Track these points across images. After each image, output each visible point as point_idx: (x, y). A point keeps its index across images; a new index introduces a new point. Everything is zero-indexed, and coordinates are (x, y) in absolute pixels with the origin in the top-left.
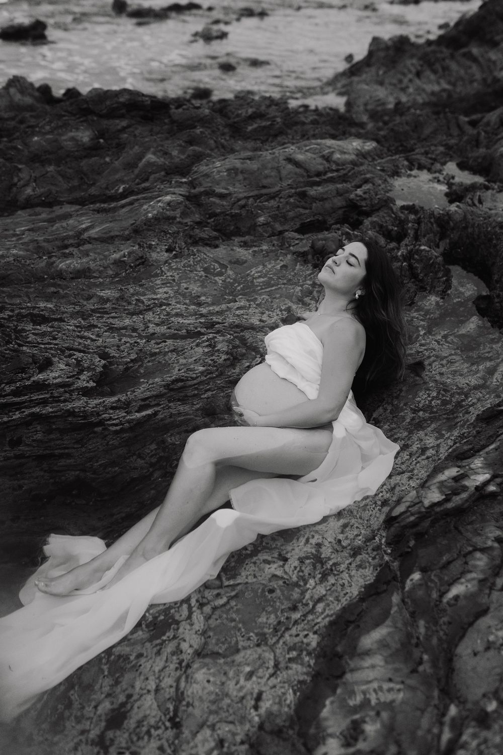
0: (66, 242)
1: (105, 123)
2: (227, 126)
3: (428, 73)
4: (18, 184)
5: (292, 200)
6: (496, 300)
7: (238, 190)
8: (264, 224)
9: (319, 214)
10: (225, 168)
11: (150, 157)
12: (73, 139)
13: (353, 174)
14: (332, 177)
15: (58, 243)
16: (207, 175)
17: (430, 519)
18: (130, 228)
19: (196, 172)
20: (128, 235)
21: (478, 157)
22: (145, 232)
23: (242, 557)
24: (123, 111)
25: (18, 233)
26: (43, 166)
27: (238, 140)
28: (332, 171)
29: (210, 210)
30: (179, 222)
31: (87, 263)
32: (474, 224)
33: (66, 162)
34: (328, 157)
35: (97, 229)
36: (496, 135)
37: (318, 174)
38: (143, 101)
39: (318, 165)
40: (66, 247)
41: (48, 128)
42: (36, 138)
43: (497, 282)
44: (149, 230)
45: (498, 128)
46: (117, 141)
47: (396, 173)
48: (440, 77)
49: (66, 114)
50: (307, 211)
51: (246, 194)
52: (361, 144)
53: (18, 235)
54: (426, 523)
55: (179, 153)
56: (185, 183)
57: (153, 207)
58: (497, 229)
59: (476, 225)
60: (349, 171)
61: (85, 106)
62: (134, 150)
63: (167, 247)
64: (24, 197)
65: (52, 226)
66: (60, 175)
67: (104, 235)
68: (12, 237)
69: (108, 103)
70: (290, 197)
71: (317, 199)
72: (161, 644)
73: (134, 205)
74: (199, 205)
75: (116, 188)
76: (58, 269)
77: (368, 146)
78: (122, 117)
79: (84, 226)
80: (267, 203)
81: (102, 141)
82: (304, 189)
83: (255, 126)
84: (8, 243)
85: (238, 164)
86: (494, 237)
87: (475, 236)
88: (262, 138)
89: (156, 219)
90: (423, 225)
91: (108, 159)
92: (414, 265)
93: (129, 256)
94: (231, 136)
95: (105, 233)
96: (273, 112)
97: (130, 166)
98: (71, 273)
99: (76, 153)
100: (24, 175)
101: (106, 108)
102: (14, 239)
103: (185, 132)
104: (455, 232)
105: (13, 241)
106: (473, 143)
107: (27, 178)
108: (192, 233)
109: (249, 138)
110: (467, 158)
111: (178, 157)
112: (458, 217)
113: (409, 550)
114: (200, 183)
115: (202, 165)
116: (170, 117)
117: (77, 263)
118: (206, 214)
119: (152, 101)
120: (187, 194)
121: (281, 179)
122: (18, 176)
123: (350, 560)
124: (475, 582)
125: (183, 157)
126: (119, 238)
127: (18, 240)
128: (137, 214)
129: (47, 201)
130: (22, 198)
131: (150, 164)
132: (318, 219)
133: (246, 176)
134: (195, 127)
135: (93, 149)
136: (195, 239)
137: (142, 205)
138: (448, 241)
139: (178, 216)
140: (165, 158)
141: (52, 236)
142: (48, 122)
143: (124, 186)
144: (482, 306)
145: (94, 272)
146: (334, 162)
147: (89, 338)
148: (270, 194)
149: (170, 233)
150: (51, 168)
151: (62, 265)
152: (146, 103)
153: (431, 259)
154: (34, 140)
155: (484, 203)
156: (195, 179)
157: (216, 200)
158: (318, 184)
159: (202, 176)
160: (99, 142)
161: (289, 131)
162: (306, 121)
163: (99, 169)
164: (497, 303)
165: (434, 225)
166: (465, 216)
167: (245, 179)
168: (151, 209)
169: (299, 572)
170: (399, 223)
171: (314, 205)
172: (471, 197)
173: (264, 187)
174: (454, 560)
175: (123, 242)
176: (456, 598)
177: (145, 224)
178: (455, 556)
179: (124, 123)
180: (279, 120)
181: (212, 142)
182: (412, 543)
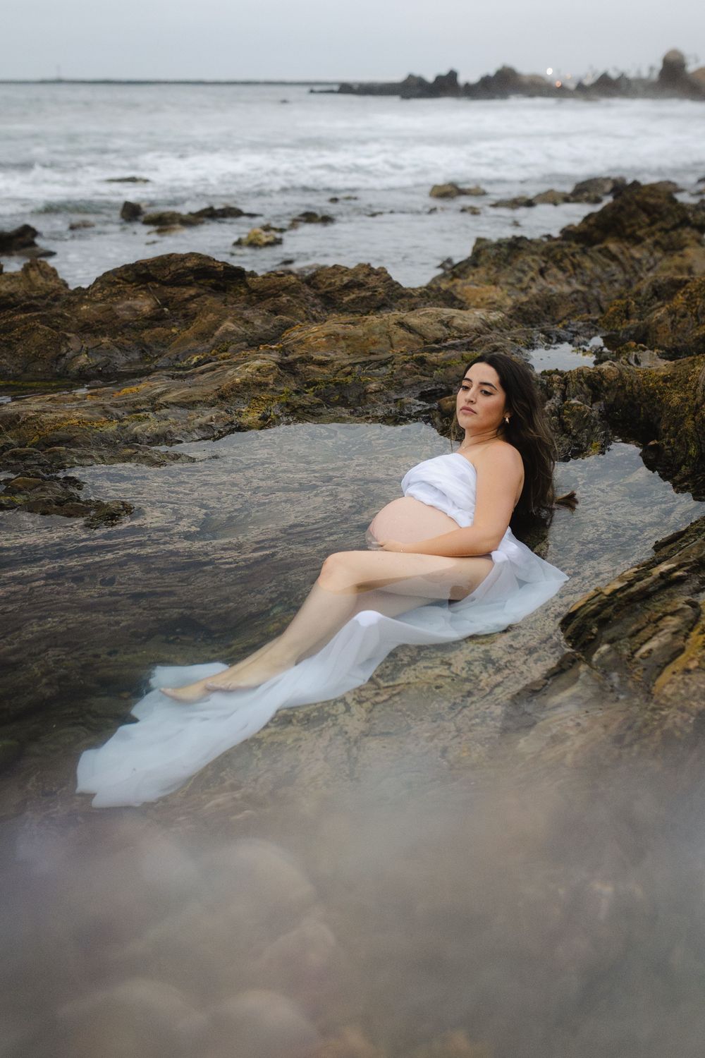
0: (138, 407)
1: (169, 291)
2: (317, 296)
3: (555, 270)
4: (67, 354)
5: (408, 366)
6: (666, 447)
7: (341, 357)
8: (376, 392)
9: (443, 383)
10: (323, 333)
11: (229, 325)
12: (130, 308)
13: (479, 342)
14: (454, 345)
15: (129, 408)
16: (301, 342)
17: (612, 606)
18: (214, 394)
19: (288, 338)
20: (212, 400)
21: (630, 329)
22: (232, 398)
23: (398, 667)
24: (191, 278)
25: (78, 397)
26: (95, 336)
27: (333, 312)
28: (454, 338)
29: (308, 378)
30: (273, 390)
31: (167, 426)
32: (633, 381)
33: (123, 334)
34: (448, 322)
35: (175, 394)
36: (649, 305)
37: (437, 341)
38: (214, 267)
39: (436, 331)
40: (139, 411)
41: (99, 295)
42: (85, 307)
43: (665, 431)
44: (237, 396)
45: (651, 298)
46: (184, 311)
47: (531, 346)
48: (570, 276)
49: (121, 281)
50: (427, 379)
51: (351, 361)
52: (486, 314)
53: (79, 399)
54: (610, 610)
55: (263, 322)
56: (276, 350)
57: (240, 373)
58: (661, 383)
59: (635, 382)
60: (474, 339)
61: (144, 271)
62: (208, 317)
63: (260, 415)
64: (76, 367)
65: (120, 391)
66: (117, 347)
67: (184, 400)
68: (72, 402)
69: (172, 268)
70: (406, 362)
71: (438, 366)
72: (321, 730)
73: (216, 371)
74: (295, 374)
75: (189, 359)
76: (133, 433)
77: (494, 316)
78: (190, 284)
79: (158, 391)
80: (377, 370)
81: (166, 309)
82: (421, 355)
83: (353, 296)
84: (68, 407)
85: (338, 328)
86: (657, 391)
87: (635, 394)
88: (361, 310)
89: (245, 384)
90: (571, 385)
91: (174, 330)
92: (565, 420)
93: (217, 421)
94: (323, 308)
95: (186, 398)
96: (372, 281)
97: (204, 336)
98: (148, 438)
99: (136, 323)
100: (75, 344)
101: (170, 273)
102: (75, 403)
103: (268, 301)
104: (610, 393)
105: (73, 405)
106: (622, 314)
107: (79, 348)
108: (289, 401)
109: (345, 310)
110: (616, 331)
111: (262, 327)
112: (612, 376)
113: (593, 637)
114: (293, 351)
115: (294, 331)
116: (247, 286)
117: (155, 427)
118: (304, 383)
119: (225, 268)
120: (279, 361)
121: (392, 346)
122: (66, 345)
123: (526, 657)
124: (669, 635)
125: (267, 327)
126: (202, 403)
127: (78, 404)
128: (220, 380)
129: (105, 371)
130: (74, 368)
131: (228, 333)
132: (441, 389)
133: (349, 342)
134: (280, 296)
135: (156, 319)
136: (294, 407)
137: (225, 371)
138: (602, 403)
139: (271, 382)
140: (246, 328)
141: (121, 400)
142: (99, 289)
143: (198, 357)
144: (650, 458)
145: (176, 436)
146: (455, 328)
147: (181, 493)
148: (381, 360)
149: (263, 400)
150: (105, 340)
151: (137, 429)
152: (218, 269)
153: (584, 413)
154: (82, 309)
155: (642, 363)
156: (287, 346)
157: (316, 369)
158: (438, 350)
159: (295, 343)
160: (164, 311)
161: (394, 304)
162: (415, 294)
163: (164, 340)
164: (667, 449)
165: (585, 385)
166: (621, 374)
167: (348, 346)
168: (239, 374)
169: (467, 671)
170: (541, 388)
171: (435, 372)
172: (626, 357)
173: (371, 354)
174: (644, 628)
175: (207, 408)
176: (650, 651)
177: (232, 390)
178: (644, 624)
179: (192, 292)
180: (380, 290)
181: (301, 312)
182: (595, 630)
